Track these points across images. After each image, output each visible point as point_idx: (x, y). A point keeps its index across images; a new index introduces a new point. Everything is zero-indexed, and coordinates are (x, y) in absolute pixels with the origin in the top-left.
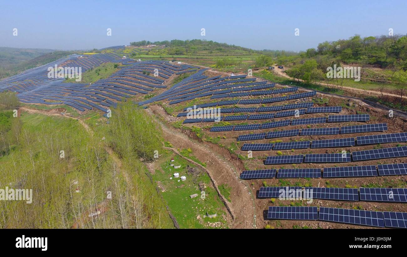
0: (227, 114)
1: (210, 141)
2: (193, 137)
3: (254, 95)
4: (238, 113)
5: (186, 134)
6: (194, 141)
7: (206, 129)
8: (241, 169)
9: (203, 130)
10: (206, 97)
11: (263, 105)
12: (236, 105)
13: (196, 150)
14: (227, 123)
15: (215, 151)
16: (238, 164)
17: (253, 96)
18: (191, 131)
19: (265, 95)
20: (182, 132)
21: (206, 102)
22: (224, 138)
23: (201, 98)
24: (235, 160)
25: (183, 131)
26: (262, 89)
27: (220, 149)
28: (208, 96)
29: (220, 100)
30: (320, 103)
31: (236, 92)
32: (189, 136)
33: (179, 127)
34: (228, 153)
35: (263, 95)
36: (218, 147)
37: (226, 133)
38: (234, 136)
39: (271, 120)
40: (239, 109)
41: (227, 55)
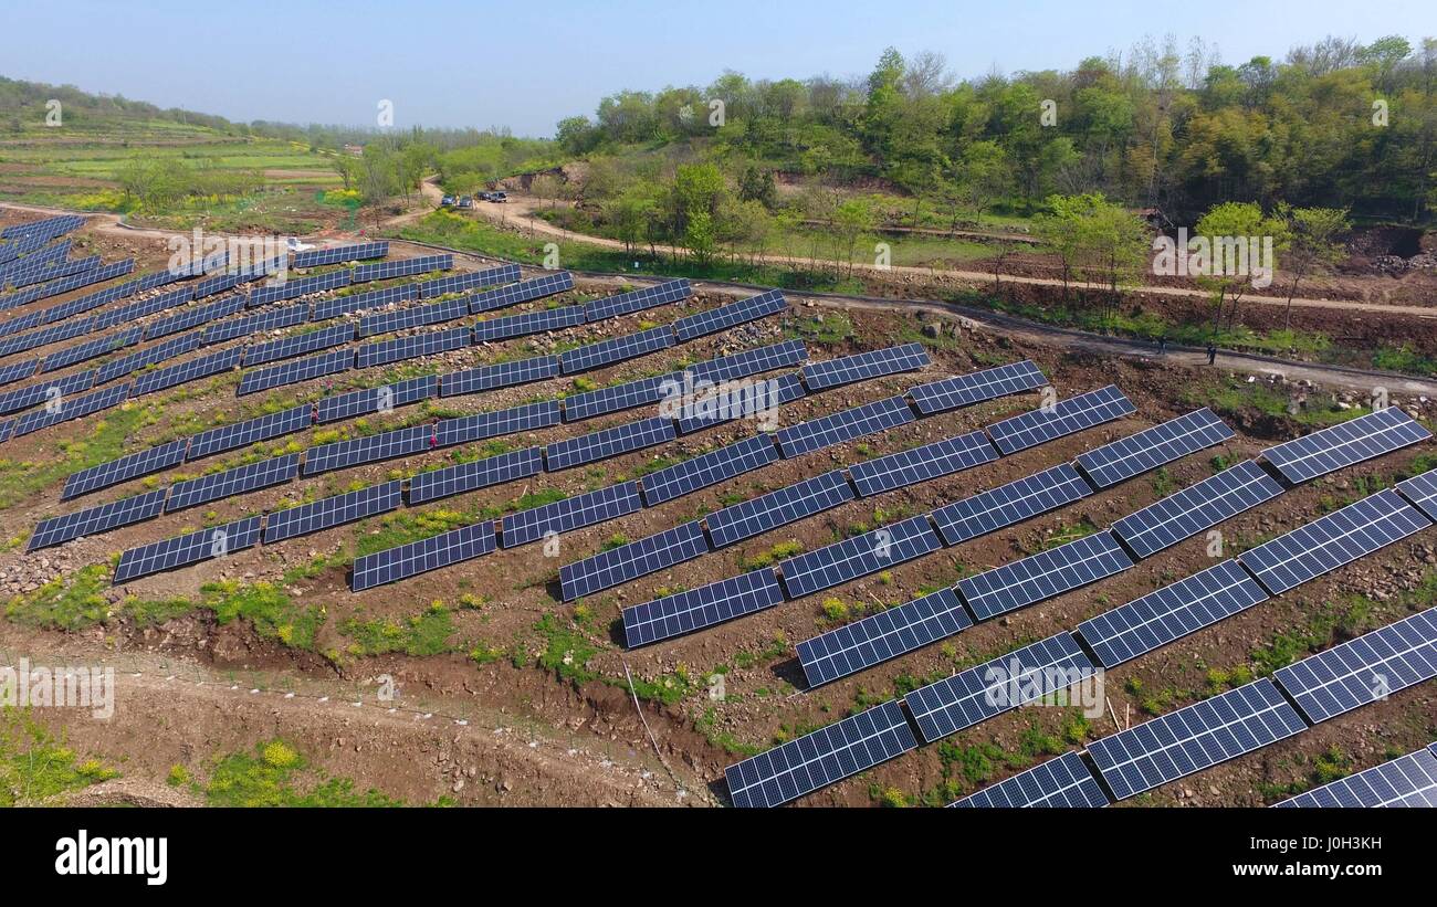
0: (407, 461)
1: (386, 646)
2: (242, 653)
3: (497, 340)
4: (475, 447)
5: (176, 648)
6: (269, 676)
7: (317, 580)
8: (696, 760)
9: (298, 592)
10: (198, 387)
11: (581, 380)
12: (436, 405)
13: (328, 738)
14: (442, 514)
15: (460, 697)
16: (653, 734)
17: (496, 347)
18: (210, 620)
19: (553, 331)
20: (136, 643)
21: (220, 417)
22: (468, 606)
23: (163, 396)
24: (623, 714)
25: (138, 633)
26: (523, 306)
27: (480, 677)
28: (211, 381)
29: (312, 391)
30: (823, 338)
31: (390, 337)
32: (208, 657)
33: (94, 613)
34: (552, 684)
35: (545, 332)
36: (465, 674)
37: (468, 570)
38: (524, 576)
39: (670, 450)
40: (463, 424)
41: (125, 145)
